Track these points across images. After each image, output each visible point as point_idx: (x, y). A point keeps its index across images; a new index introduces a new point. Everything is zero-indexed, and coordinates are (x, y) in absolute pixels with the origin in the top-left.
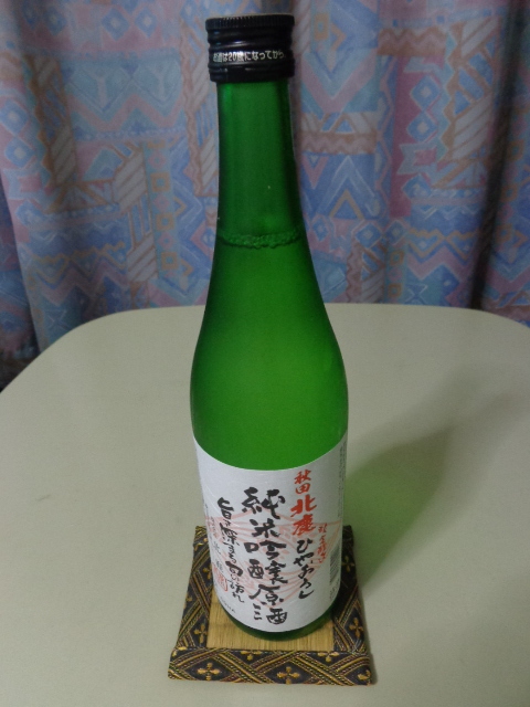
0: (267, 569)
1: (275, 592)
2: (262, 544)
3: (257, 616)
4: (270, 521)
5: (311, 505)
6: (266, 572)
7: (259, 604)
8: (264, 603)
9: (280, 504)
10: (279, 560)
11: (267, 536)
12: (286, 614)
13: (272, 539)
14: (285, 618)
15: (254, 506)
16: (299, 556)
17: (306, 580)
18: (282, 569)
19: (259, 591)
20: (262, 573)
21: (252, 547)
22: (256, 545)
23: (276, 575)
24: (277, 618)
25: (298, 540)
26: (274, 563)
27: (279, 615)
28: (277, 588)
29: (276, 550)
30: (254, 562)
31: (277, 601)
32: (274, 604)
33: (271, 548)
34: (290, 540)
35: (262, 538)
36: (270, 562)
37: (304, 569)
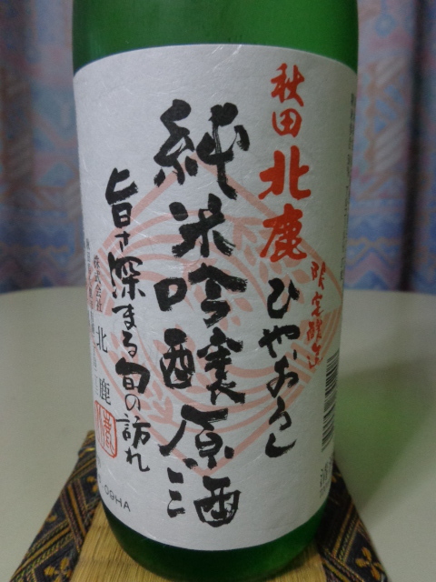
0: (201, 353)
1: (218, 426)
2: (195, 277)
3: (175, 505)
4: (214, 202)
5: (303, 183)
6: (199, 364)
7: (180, 467)
8: (190, 463)
9: (237, 150)
10: (229, 327)
11: (205, 252)
12: (237, 494)
13: (216, 259)
14: (235, 506)
15: (181, 160)
16: (271, 324)
17: (281, 403)
18: (233, 356)
19: (183, 426)
20: (191, 368)
21: (173, 290)
22: (180, 283)
23: (221, 375)
24: (216, 507)
25: (272, 275)
26: (218, 337)
27: (222, 498)
28: (221, 414)
29: (226, 295)
30: (174, 336)
31: (220, 456)
32: (212, 464)
33: (213, 291)
34: (254, 270)
35: (194, 258)
36: (210, 332)
37: (281, 365)
